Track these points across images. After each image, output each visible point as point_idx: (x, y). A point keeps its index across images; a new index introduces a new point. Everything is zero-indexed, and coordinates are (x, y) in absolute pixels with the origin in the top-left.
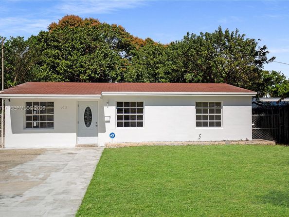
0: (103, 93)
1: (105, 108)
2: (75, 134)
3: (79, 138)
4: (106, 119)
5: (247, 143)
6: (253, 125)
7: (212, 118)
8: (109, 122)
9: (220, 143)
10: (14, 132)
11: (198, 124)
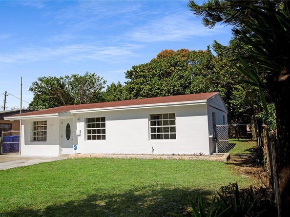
0: (71, 111)
1: (77, 123)
2: (58, 146)
3: (63, 149)
4: (78, 133)
5: (191, 159)
6: (211, 136)
7: (166, 130)
8: (80, 135)
9: (162, 157)
10: (26, 144)
11: (154, 137)
